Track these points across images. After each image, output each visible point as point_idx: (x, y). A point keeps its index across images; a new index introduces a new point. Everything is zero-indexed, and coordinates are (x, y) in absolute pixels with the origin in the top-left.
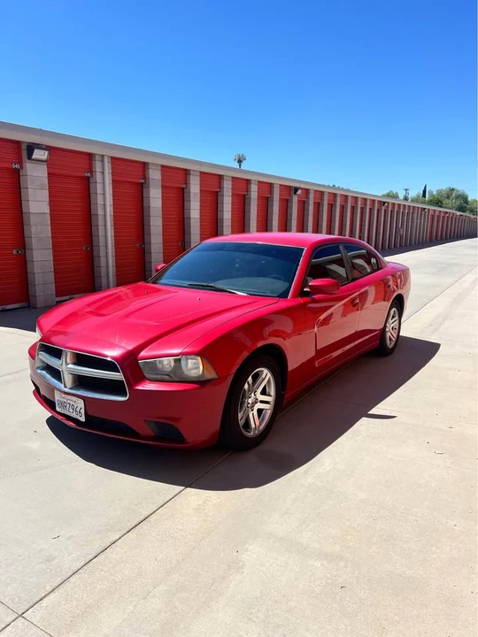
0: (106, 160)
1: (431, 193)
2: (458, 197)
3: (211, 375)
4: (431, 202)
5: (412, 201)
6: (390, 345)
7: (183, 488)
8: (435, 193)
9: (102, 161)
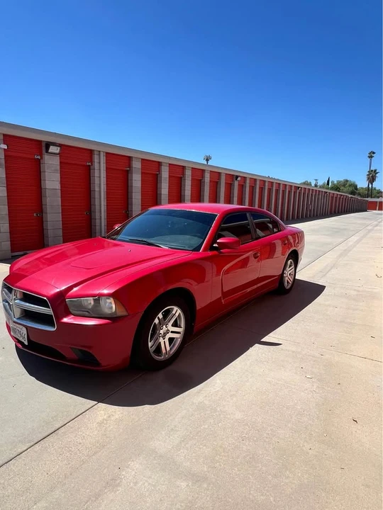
0: (102, 154)
1: (333, 182)
2: (350, 186)
3: (122, 312)
4: (332, 189)
5: (320, 187)
6: (287, 286)
7: (96, 402)
8: (336, 182)
9: (99, 155)
